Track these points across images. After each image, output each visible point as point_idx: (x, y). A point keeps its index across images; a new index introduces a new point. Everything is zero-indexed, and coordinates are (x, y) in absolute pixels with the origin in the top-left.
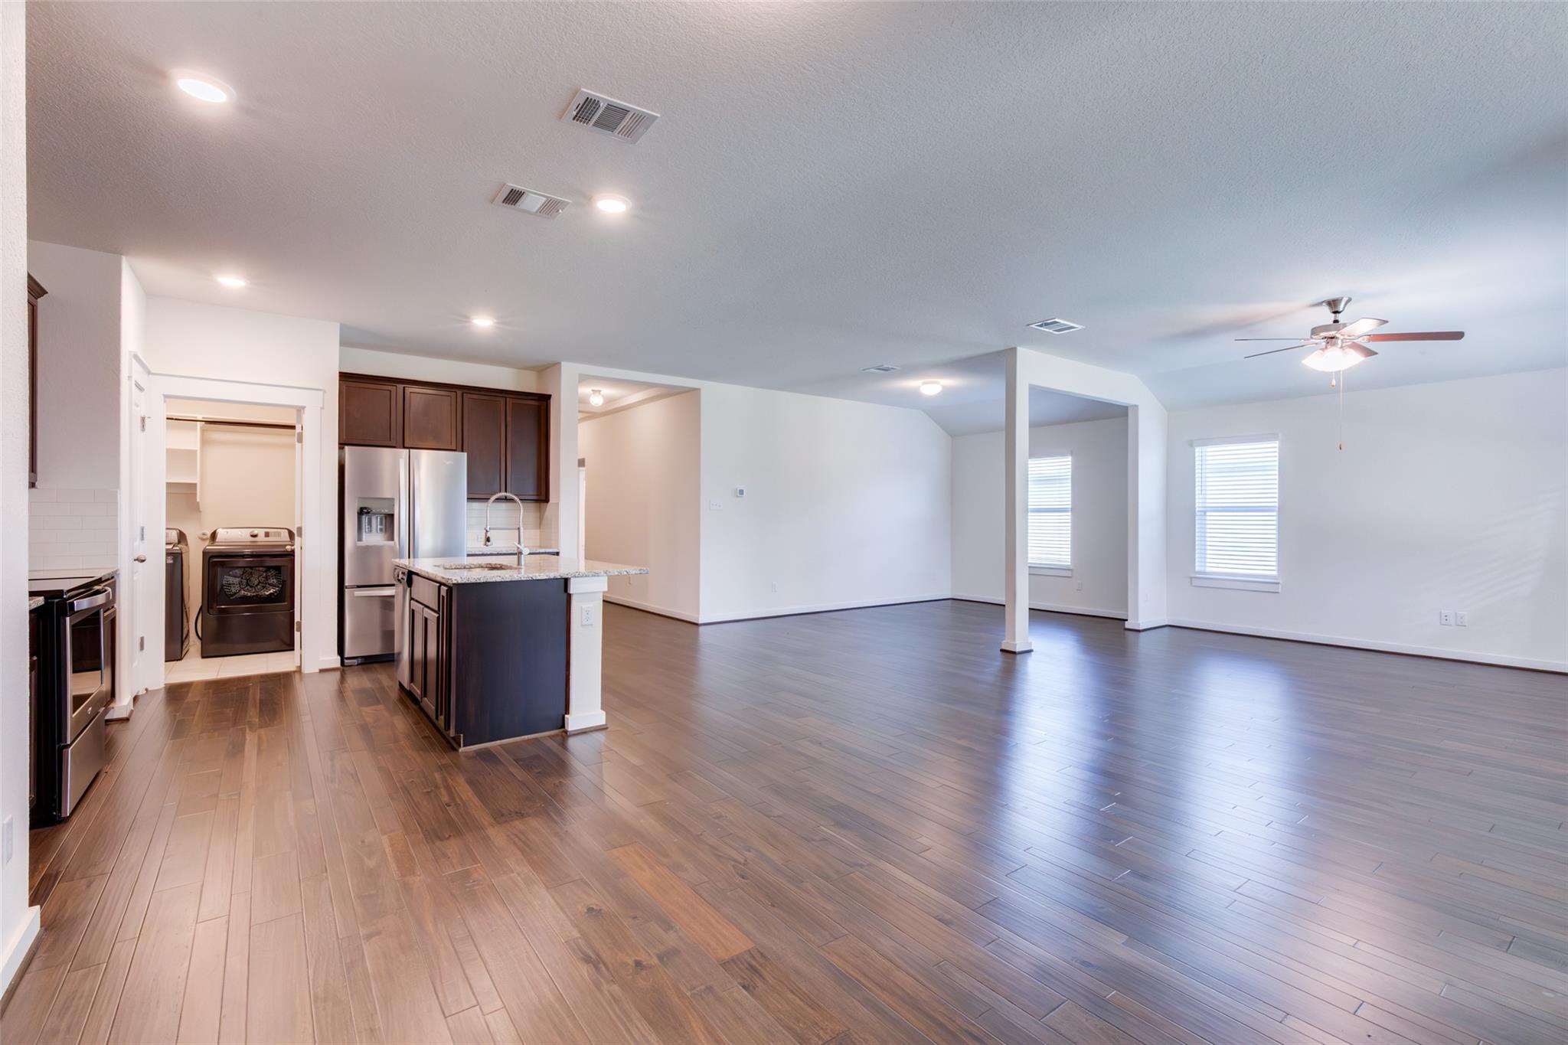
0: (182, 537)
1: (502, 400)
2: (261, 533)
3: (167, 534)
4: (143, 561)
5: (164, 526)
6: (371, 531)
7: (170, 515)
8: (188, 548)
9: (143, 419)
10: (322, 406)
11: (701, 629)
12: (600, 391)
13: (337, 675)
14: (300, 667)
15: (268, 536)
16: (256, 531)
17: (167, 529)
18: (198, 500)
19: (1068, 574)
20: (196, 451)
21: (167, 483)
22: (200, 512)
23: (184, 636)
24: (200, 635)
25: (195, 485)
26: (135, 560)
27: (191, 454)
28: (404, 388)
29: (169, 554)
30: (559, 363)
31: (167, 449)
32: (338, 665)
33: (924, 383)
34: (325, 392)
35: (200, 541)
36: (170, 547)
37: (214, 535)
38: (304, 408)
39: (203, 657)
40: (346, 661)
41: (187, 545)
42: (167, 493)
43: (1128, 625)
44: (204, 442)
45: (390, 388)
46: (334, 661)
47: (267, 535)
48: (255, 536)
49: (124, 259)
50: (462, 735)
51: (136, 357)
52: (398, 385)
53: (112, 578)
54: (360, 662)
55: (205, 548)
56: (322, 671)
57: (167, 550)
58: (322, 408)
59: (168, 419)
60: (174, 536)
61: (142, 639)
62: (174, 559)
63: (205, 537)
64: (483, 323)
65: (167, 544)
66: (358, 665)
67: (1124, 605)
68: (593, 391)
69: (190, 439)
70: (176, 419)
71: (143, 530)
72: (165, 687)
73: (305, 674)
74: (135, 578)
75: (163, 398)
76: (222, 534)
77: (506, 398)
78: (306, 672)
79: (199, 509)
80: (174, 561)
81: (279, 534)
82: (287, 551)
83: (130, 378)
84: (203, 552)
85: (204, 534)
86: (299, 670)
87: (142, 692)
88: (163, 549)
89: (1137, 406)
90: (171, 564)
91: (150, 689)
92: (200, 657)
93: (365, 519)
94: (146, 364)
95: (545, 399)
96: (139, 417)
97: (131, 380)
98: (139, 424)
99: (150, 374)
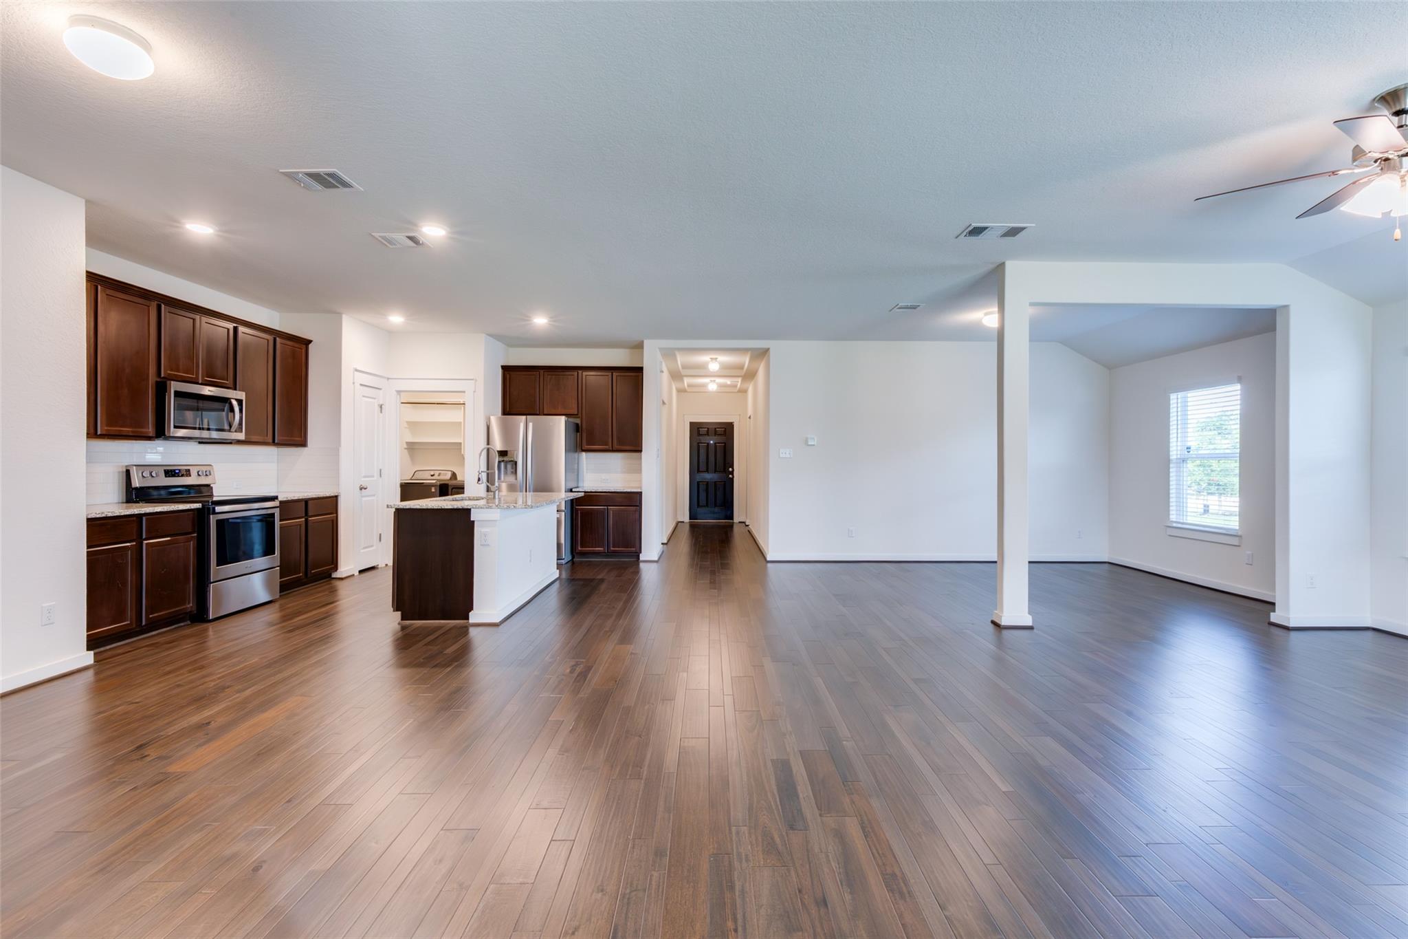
1: (610, 375)
6: (506, 473)
9: (381, 406)
10: (474, 390)
11: (769, 565)
12: (717, 358)
19: (1235, 541)
20: (461, 422)
26: (361, 489)
28: (544, 372)
30: (643, 341)
33: (986, 314)
34: (476, 381)
38: (464, 392)
43: (1274, 618)
45: (535, 373)
47: (439, 475)
52: (540, 370)
53: (336, 496)
64: (540, 321)
67: (1272, 586)
68: (711, 358)
75: (395, 392)
77: (613, 373)
83: (354, 383)
88: (399, 483)
89: (1286, 307)
93: (503, 464)
94: (377, 373)
95: (639, 370)
96: (376, 405)
97: (356, 384)
98: (377, 409)
99: (388, 379)
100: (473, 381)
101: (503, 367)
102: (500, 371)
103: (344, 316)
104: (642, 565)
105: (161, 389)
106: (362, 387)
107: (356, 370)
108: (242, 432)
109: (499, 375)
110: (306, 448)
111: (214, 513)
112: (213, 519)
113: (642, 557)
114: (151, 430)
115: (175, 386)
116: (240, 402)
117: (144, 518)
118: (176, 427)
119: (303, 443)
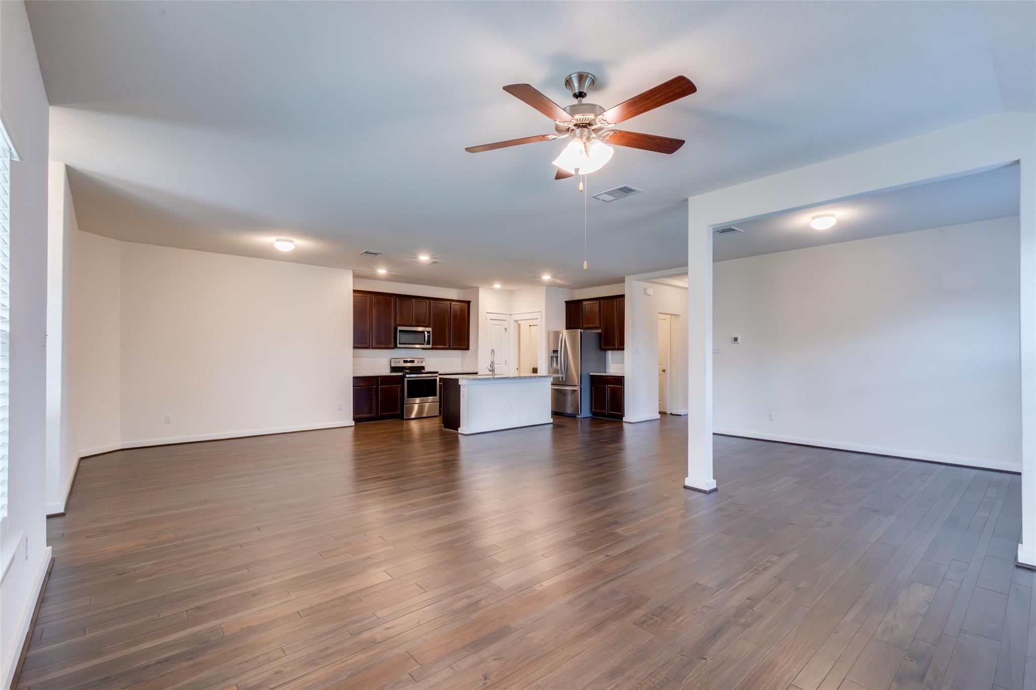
9: (506, 329)
30: (624, 277)
64: (546, 278)
96: (503, 328)
97: (488, 320)
98: (503, 330)
99: (511, 315)
100: (540, 313)
101: (566, 302)
102: (565, 304)
103: (480, 288)
104: (625, 425)
105: (396, 329)
106: (492, 321)
107: (487, 313)
108: (430, 344)
109: (564, 306)
110: (469, 352)
111: (406, 377)
112: (406, 380)
113: (624, 419)
114: (392, 345)
115: (399, 328)
116: (428, 332)
117: (379, 378)
118: (399, 344)
119: (468, 349)
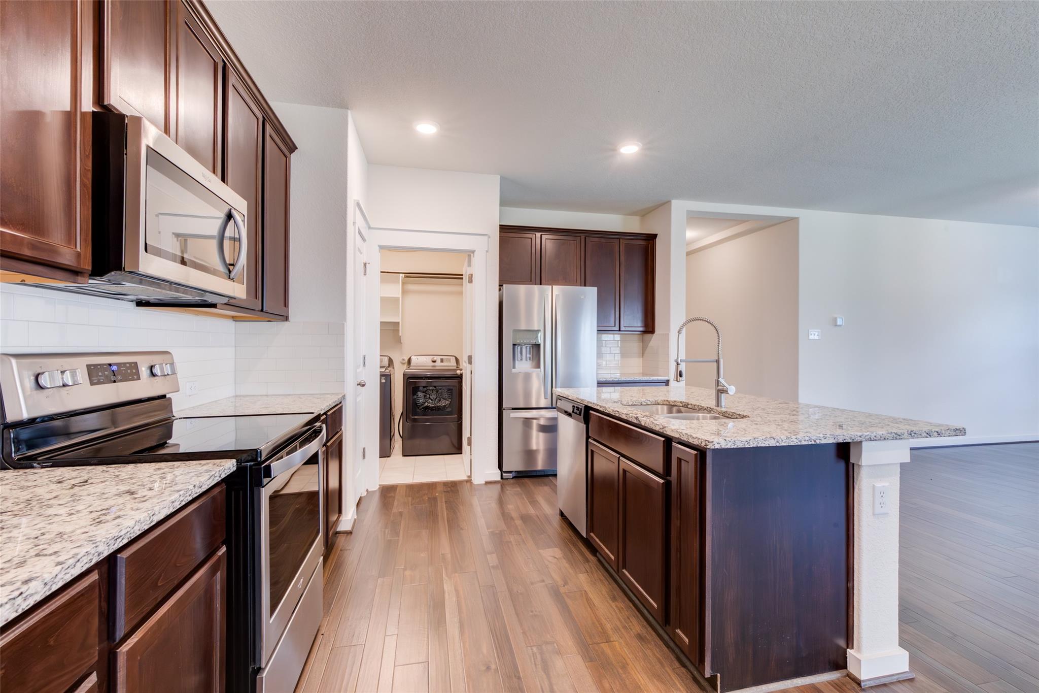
0: (391, 362)
1: (617, 242)
2: (438, 359)
3: (381, 359)
4: (363, 385)
5: (378, 353)
6: (522, 359)
7: (383, 346)
8: (394, 370)
9: (365, 264)
10: (487, 249)
13: (498, 486)
14: (470, 477)
15: (443, 362)
16: (435, 358)
17: (381, 356)
18: (400, 335)
20: (399, 298)
21: (381, 322)
22: (401, 343)
23: (392, 434)
24: (401, 434)
25: (399, 323)
26: (358, 385)
27: (396, 300)
28: (541, 235)
29: (382, 375)
30: (669, 202)
31: (381, 297)
32: (499, 478)
34: (489, 237)
35: (401, 364)
36: (383, 370)
37: (409, 361)
38: (473, 252)
39: (404, 456)
40: (504, 474)
41: (393, 368)
42: (381, 330)
44: (404, 292)
45: (530, 236)
46: (495, 475)
48: (434, 362)
49: (349, 112)
50: (719, 674)
51: (358, 205)
52: (536, 233)
53: (340, 403)
54: (514, 476)
55: (404, 372)
56: (487, 483)
57: (380, 372)
58: (487, 251)
59: (381, 272)
60: (386, 362)
61: (364, 449)
62: (386, 379)
63: (404, 362)
65: (381, 367)
66: (513, 478)
69: (394, 290)
70: (388, 272)
71: (365, 358)
72: (379, 488)
73: (474, 485)
74: (358, 400)
75: (378, 248)
76: (414, 359)
77: (620, 239)
78: (475, 483)
79: (400, 341)
80: (386, 381)
81: (449, 361)
82: (457, 374)
83: (354, 223)
84: (404, 375)
85: (403, 360)
86: (469, 481)
87: (364, 494)
88: (378, 371)
90: (383, 383)
91: (369, 490)
92: (402, 455)
93: (518, 349)
94: (367, 217)
95: (651, 238)
96: (362, 262)
97: (355, 225)
98: (363, 269)
100: (486, 238)
103: (349, 115)
106: (358, 233)
